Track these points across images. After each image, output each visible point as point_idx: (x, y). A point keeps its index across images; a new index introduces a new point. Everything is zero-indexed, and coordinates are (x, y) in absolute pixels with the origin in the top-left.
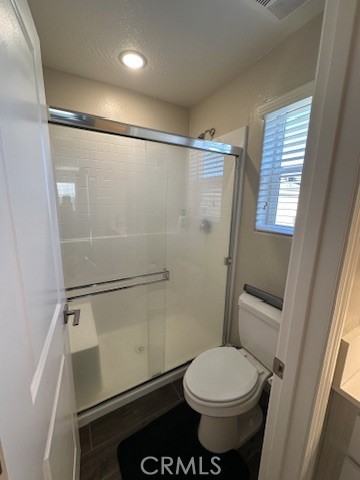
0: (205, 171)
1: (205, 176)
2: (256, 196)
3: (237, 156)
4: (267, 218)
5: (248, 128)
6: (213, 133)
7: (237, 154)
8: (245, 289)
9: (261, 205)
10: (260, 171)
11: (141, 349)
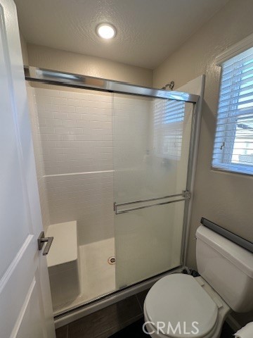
0: (167, 118)
1: (167, 122)
2: (213, 137)
3: (194, 103)
4: (223, 157)
5: (204, 77)
6: (172, 86)
7: (194, 101)
8: (202, 222)
9: (217, 145)
10: (217, 115)
11: (113, 260)
